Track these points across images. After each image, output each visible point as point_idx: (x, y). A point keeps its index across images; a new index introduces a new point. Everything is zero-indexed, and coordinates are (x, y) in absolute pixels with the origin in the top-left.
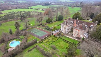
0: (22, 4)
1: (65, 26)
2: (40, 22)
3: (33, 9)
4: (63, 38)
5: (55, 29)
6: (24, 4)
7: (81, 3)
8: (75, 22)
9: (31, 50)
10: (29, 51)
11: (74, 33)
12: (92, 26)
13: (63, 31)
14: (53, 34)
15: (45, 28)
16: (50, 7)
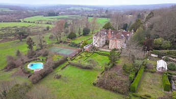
0: (4, 14)
1: (98, 38)
2: (59, 39)
3: (29, 22)
4: (98, 52)
5: (86, 44)
6: (8, 14)
7: (107, 11)
8: (110, 32)
9: (64, 67)
10: (62, 69)
11: (110, 44)
12: (128, 35)
13: (96, 45)
14: (84, 49)
15: (70, 45)
16: (58, 19)
